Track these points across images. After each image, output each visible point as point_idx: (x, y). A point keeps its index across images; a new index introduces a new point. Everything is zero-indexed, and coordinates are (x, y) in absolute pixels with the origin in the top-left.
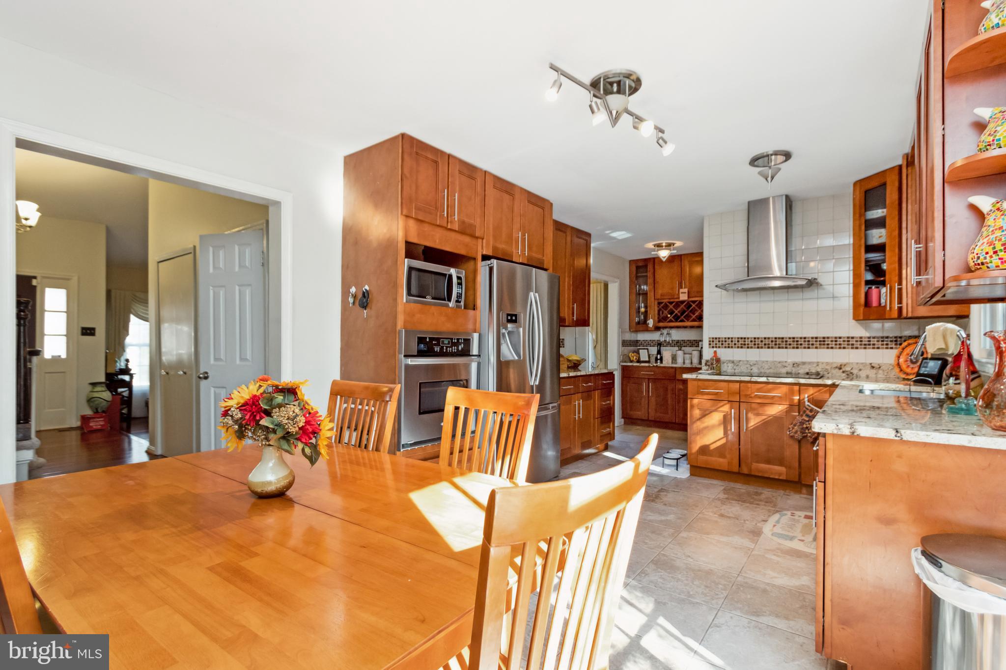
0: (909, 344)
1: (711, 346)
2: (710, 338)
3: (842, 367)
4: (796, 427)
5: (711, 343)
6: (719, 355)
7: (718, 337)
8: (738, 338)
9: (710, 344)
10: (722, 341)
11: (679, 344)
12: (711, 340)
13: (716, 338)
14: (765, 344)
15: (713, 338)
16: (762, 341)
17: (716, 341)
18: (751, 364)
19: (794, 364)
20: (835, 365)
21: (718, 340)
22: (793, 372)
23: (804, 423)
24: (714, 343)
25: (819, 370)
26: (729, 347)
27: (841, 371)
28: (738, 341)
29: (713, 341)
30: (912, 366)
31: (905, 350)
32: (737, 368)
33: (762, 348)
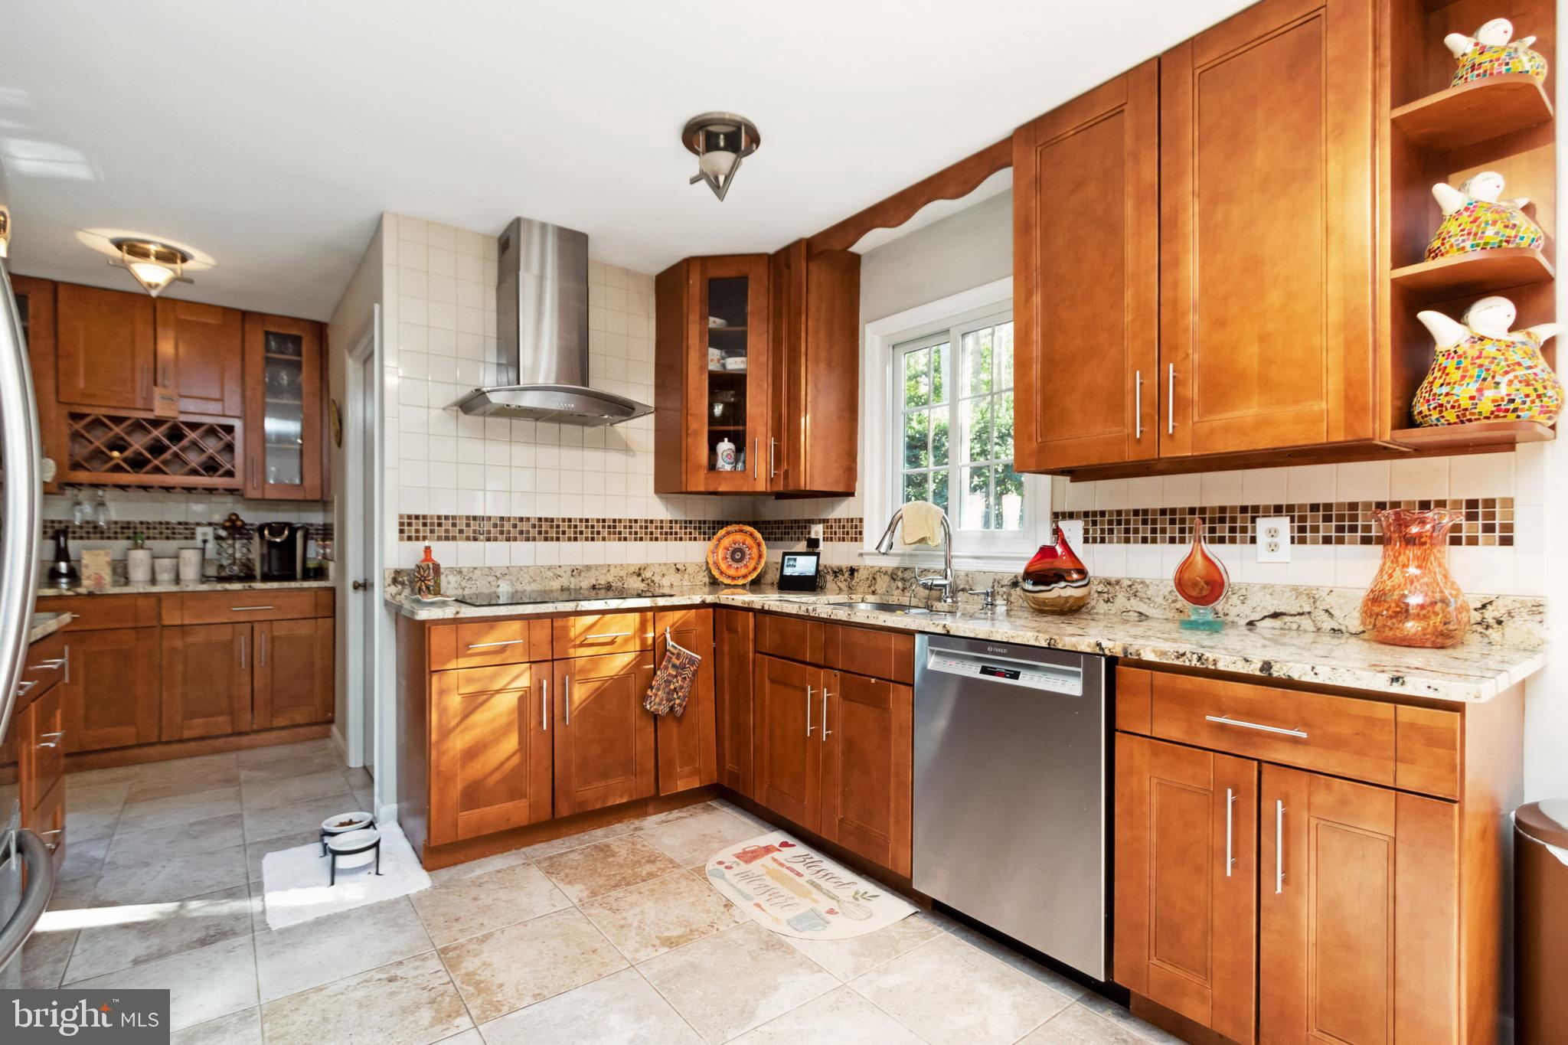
0: (728, 533)
1: (405, 535)
2: (401, 517)
3: (642, 572)
4: (660, 693)
5: (406, 528)
6: (435, 556)
7: (421, 513)
8: (468, 518)
9: (402, 531)
10: (432, 524)
11: (133, 533)
12: (406, 521)
13: (417, 517)
14: (521, 532)
15: (409, 517)
16: (515, 526)
17: (417, 525)
18: (498, 574)
19: (573, 571)
20: (632, 570)
21: (421, 521)
22: (572, 586)
23: (670, 682)
24: (413, 528)
25: (610, 579)
26: (447, 538)
27: (640, 578)
28: (468, 525)
29: (410, 524)
30: (735, 565)
31: (722, 542)
32: (468, 585)
33: (515, 539)
